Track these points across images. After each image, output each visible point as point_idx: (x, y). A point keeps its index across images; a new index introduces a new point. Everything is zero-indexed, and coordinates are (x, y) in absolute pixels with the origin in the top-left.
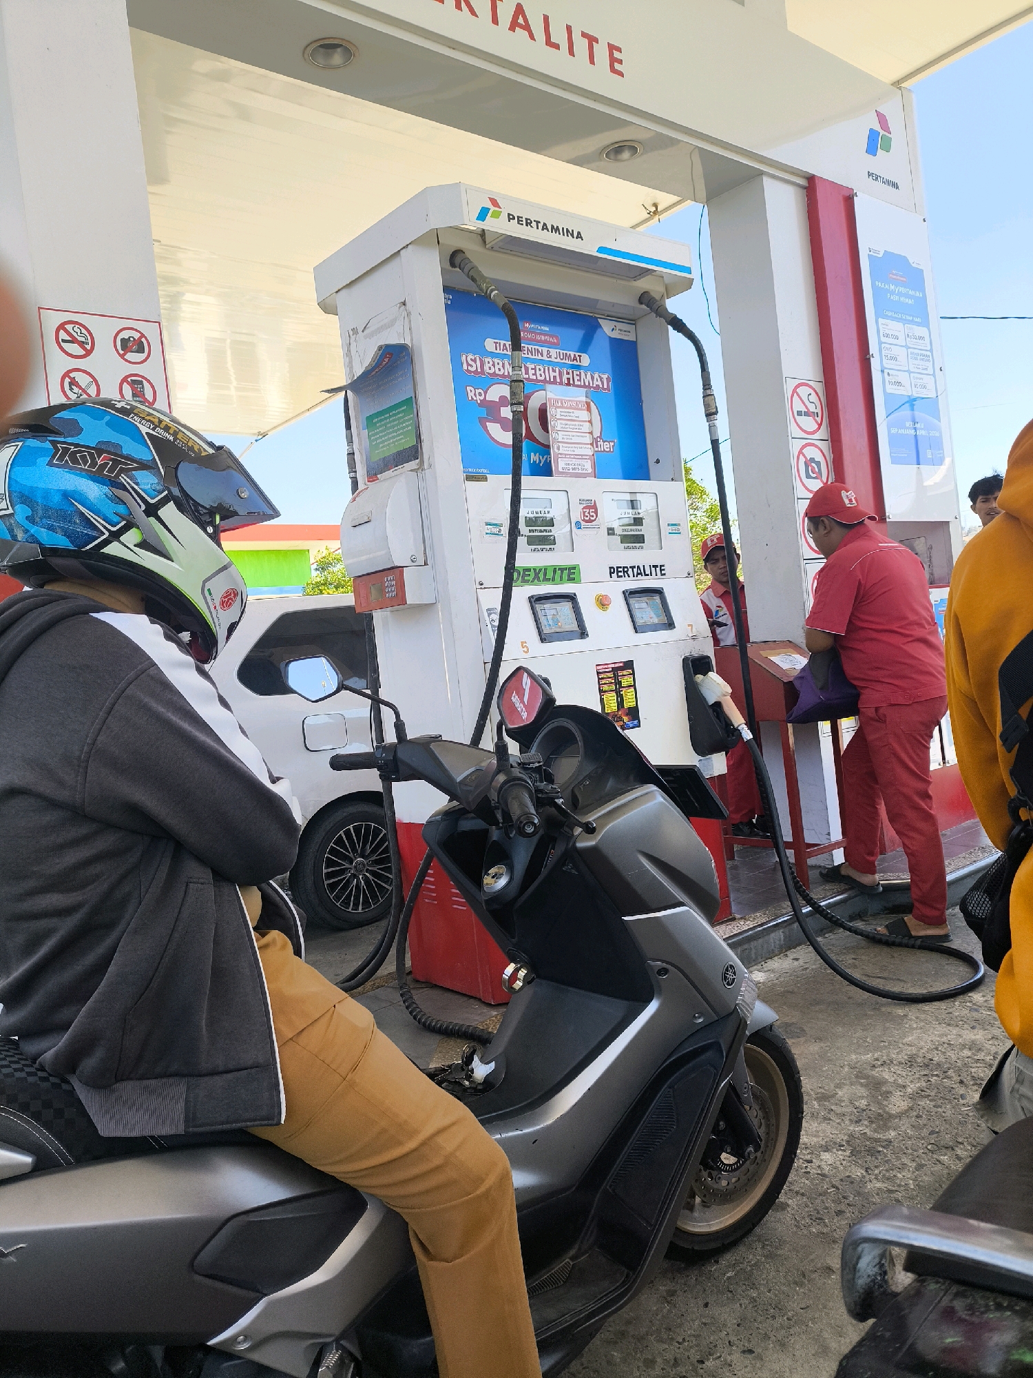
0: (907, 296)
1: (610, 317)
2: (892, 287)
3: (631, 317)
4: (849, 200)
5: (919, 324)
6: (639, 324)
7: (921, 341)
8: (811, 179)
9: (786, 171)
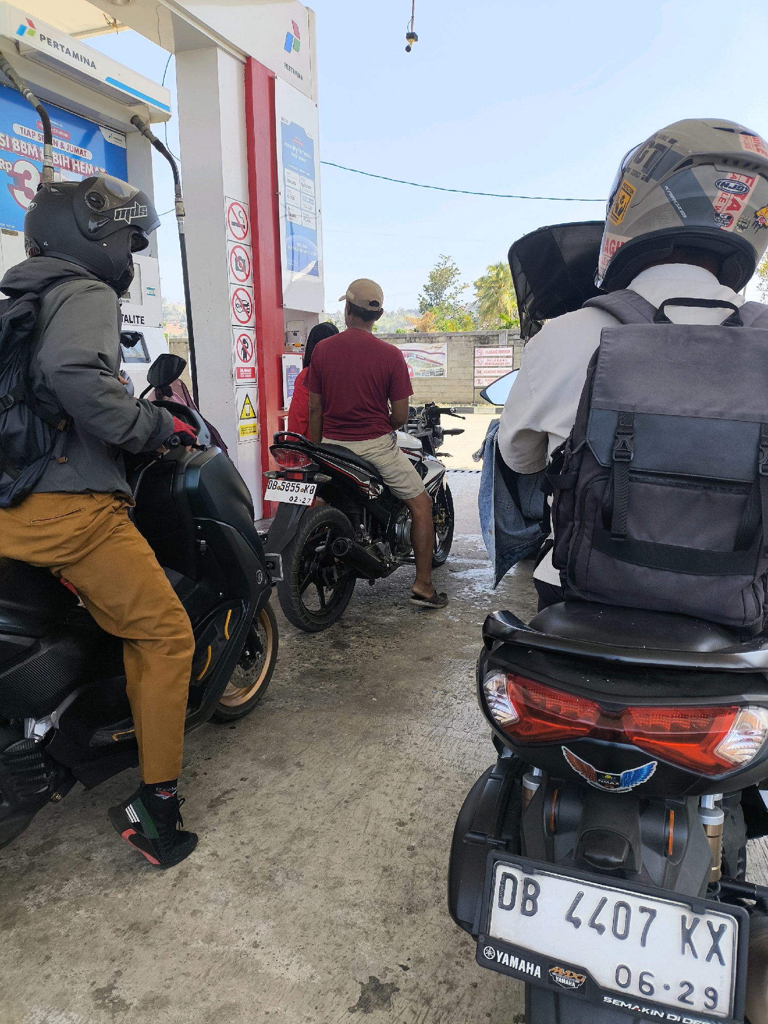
0: (302, 156)
1: (108, 127)
2: (294, 148)
3: (123, 130)
4: (271, 81)
5: (308, 177)
6: (129, 137)
7: (309, 189)
8: (249, 58)
9: (232, 48)
